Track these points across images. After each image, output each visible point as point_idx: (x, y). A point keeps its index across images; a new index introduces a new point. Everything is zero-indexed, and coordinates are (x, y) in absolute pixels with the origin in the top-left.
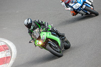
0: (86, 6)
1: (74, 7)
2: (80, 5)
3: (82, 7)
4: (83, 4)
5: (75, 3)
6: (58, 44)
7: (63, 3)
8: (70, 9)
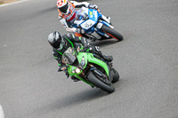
0: (104, 24)
1: (83, 26)
2: (94, 23)
3: (95, 26)
4: (98, 22)
5: (85, 20)
6: (104, 72)
7: (63, 21)
8: (74, 29)
